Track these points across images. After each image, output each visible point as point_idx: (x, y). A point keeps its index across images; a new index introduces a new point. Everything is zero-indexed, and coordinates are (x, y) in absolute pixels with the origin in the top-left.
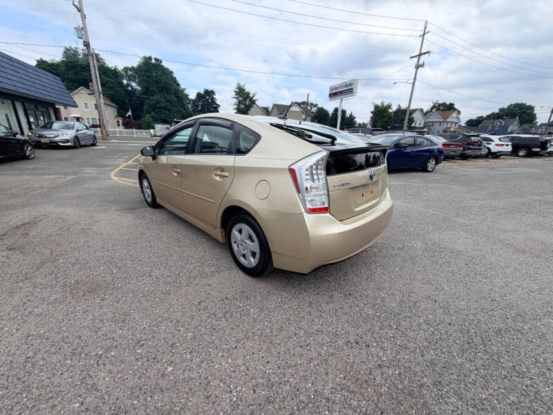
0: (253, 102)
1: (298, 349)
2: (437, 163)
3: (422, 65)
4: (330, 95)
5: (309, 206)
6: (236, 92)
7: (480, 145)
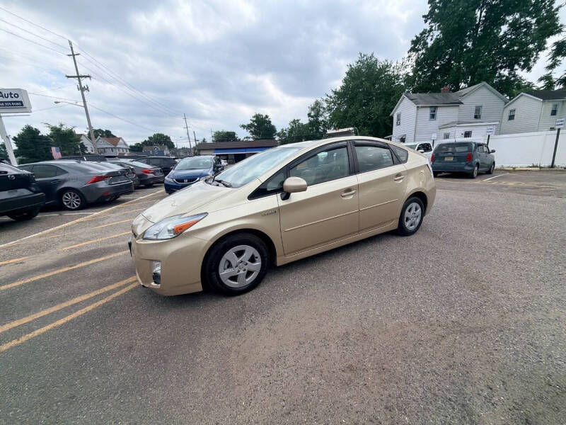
3: (87, 89)
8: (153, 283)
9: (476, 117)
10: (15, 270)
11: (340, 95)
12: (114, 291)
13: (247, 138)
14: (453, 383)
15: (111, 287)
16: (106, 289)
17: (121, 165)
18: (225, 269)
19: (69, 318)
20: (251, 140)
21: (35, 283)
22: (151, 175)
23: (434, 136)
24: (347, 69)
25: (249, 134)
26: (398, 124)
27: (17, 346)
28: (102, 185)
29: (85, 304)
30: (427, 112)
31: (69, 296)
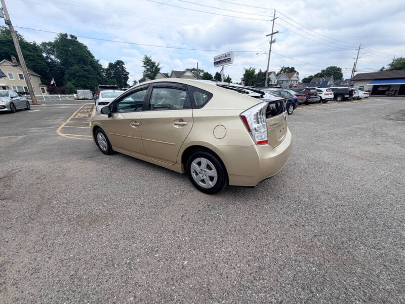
0: (158, 70)
1: (263, 235)
2: (294, 109)
3: (274, 41)
4: (215, 63)
5: (257, 140)
6: (144, 62)
7: (316, 95)
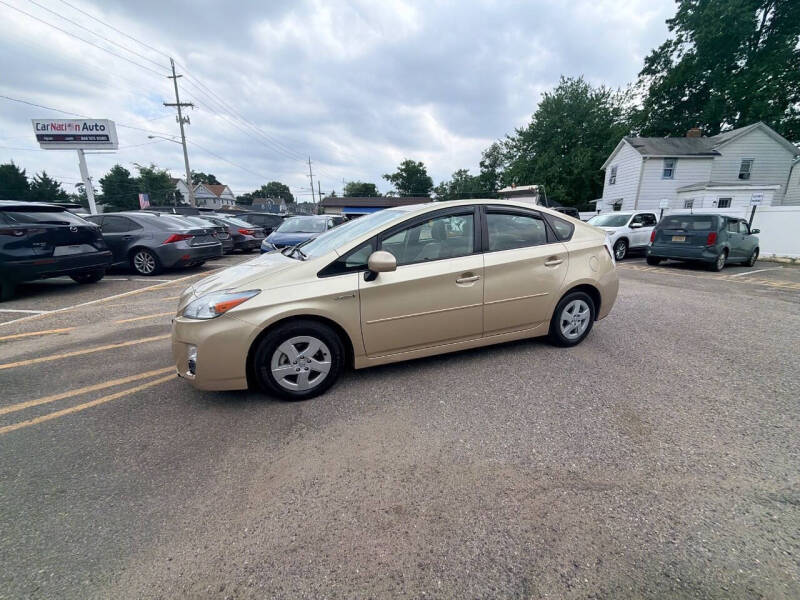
3: (188, 121)
4: (40, 138)
8: (189, 373)
9: (741, 176)
10: (56, 341)
11: (527, 137)
12: (154, 378)
13: (391, 192)
14: (526, 550)
15: (153, 373)
16: (145, 375)
17: (214, 222)
18: (280, 365)
19: (92, 404)
20: (396, 196)
21: (74, 358)
22: (249, 237)
23: (664, 204)
24: (541, 100)
25: (393, 188)
26: (612, 182)
27: (27, 427)
28: (182, 245)
29: (115, 389)
30: (660, 166)
31: (101, 378)
